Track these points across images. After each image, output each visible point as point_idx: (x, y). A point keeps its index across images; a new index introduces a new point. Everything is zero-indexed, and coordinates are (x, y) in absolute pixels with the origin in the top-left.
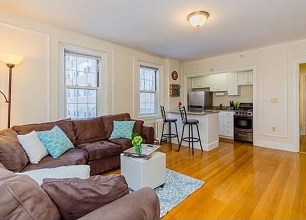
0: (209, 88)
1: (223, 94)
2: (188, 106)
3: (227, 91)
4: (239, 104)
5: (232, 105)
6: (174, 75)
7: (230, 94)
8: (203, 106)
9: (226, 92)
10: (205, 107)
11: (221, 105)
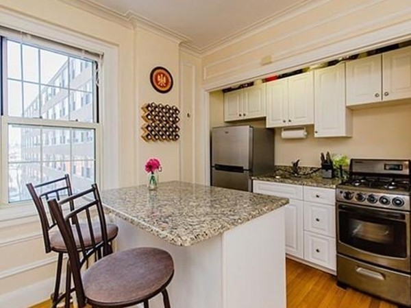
0: (264, 119)
1: (301, 134)
2: (211, 166)
3: (313, 126)
4: (348, 161)
5: (327, 164)
6: (160, 79)
7: (320, 132)
8: (246, 167)
9: (310, 129)
10: (250, 170)
11: (296, 164)
